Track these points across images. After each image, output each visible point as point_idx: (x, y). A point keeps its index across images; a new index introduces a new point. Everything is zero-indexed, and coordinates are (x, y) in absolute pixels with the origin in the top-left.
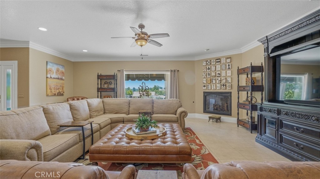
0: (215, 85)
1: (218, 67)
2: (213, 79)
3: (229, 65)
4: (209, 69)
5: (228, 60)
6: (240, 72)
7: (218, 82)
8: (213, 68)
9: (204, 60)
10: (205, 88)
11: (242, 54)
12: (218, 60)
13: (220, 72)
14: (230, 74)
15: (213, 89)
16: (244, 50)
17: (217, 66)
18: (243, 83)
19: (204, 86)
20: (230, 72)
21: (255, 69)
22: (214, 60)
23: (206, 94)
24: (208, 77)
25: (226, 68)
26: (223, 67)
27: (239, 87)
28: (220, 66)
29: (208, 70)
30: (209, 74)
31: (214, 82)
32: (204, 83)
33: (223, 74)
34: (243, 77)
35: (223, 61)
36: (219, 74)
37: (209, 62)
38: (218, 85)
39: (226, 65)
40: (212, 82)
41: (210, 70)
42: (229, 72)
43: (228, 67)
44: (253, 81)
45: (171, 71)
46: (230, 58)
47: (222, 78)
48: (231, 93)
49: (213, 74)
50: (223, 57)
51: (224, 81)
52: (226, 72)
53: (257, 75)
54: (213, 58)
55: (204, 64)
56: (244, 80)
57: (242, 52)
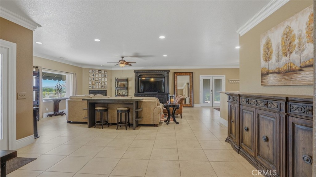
0: (97, 86)
2: (96, 82)
3: (106, 75)
5: (106, 72)
7: (99, 84)
8: (97, 76)
9: (90, 69)
10: (91, 87)
12: (100, 71)
13: (100, 78)
14: (106, 81)
16: (113, 69)
17: (99, 75)
20: (106, 79)
22: (97, 71)
23: (91, 92)
24: (93, 80)
26: (103, 76)
28: (100, 75)
29: (93, 76)
31: (97, 84)
32: (90, 84)
35: (103, 72)
37: (94, 71)
38: (99, 86)
40: (96, 84)
41: (94, 76)
43: (105, 76)
47: (102, 82)
48: (106, 90)
49: (96, 79)
50: (103, 70)
51: (103, 84)
52: (104, 79)
54: (97, 69)
55: (90, 71)
57: (112, 70)
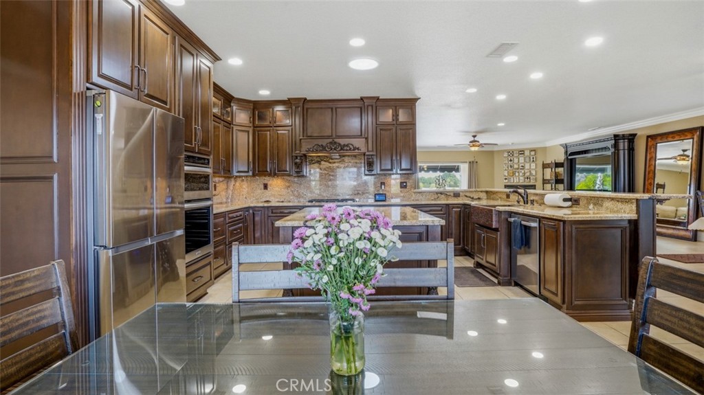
0: (518, 178)
1: (522, 160)
2: (515, 172)
3: (533, 158)
4: (511, 161)
5: (533, 153)
6: (545, 166)
7: (521, 174)
8: (516, 160)
9: (505, 151)
11: (546, 148)
12: (522, 152)
14: (534, 167)
15: (521, 181)
17: (520, 158)
18: (548, 177)
19: (506, 179)
20: (534, 164)
21: (558, 165)
22: (517, 152)
24: (510, 169)
25: (530, 160)
26: (527, 159)
27: (544, 180)
28: (523, 158)
30: (511, 167)
31: (517, 174)
32: (505, 176)
33: (527, 166)
34: (548, 171)
35: (527, 153)
36: (522, 166)
37: (511, 153)
38: (521, 178)
39: (530, 158)
40: (515, 174)
42: (533, 166)
43: (532, 160)
44: (557, 175)
45: (470, 162)
46: (535, 150)
47: (526, 171)
48: (535, 186)
49: (516, 166)
50: (527, 149)
51: (528, 174)
52: (530, 165)
53: (560, 170)
54: (516, 150)
55: (506, 155)
56: (548, 174)
57: (547, 146)
